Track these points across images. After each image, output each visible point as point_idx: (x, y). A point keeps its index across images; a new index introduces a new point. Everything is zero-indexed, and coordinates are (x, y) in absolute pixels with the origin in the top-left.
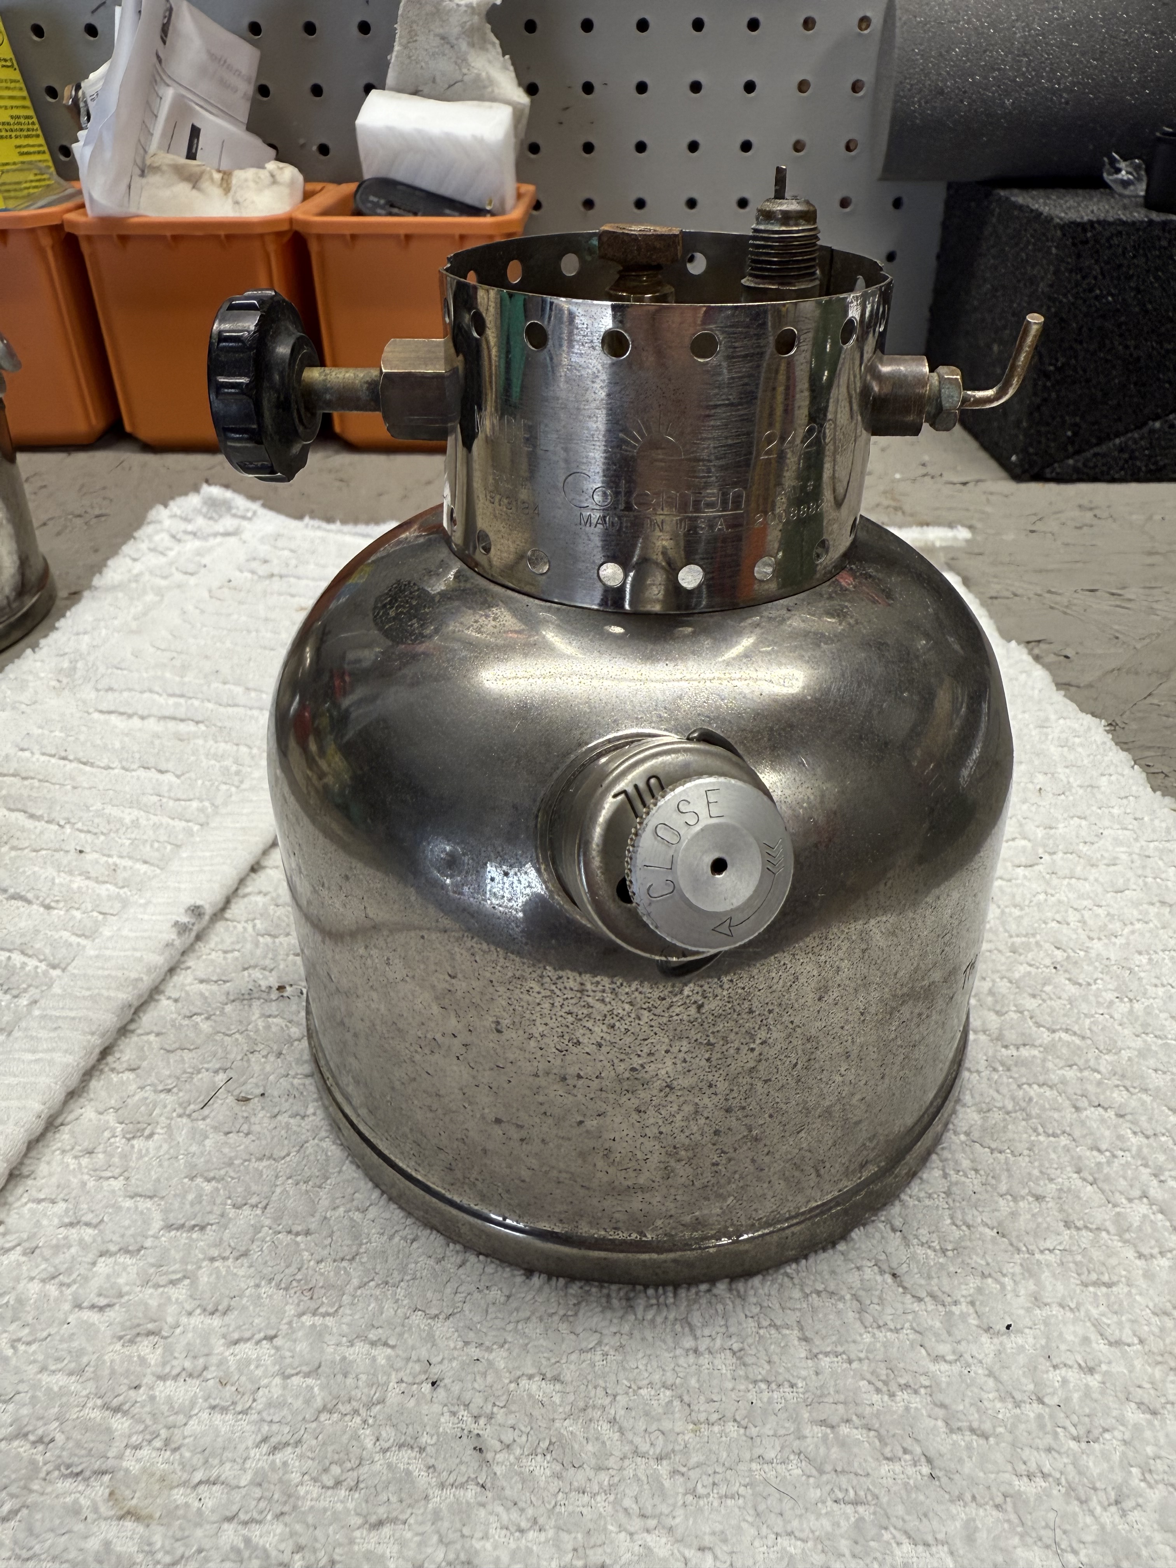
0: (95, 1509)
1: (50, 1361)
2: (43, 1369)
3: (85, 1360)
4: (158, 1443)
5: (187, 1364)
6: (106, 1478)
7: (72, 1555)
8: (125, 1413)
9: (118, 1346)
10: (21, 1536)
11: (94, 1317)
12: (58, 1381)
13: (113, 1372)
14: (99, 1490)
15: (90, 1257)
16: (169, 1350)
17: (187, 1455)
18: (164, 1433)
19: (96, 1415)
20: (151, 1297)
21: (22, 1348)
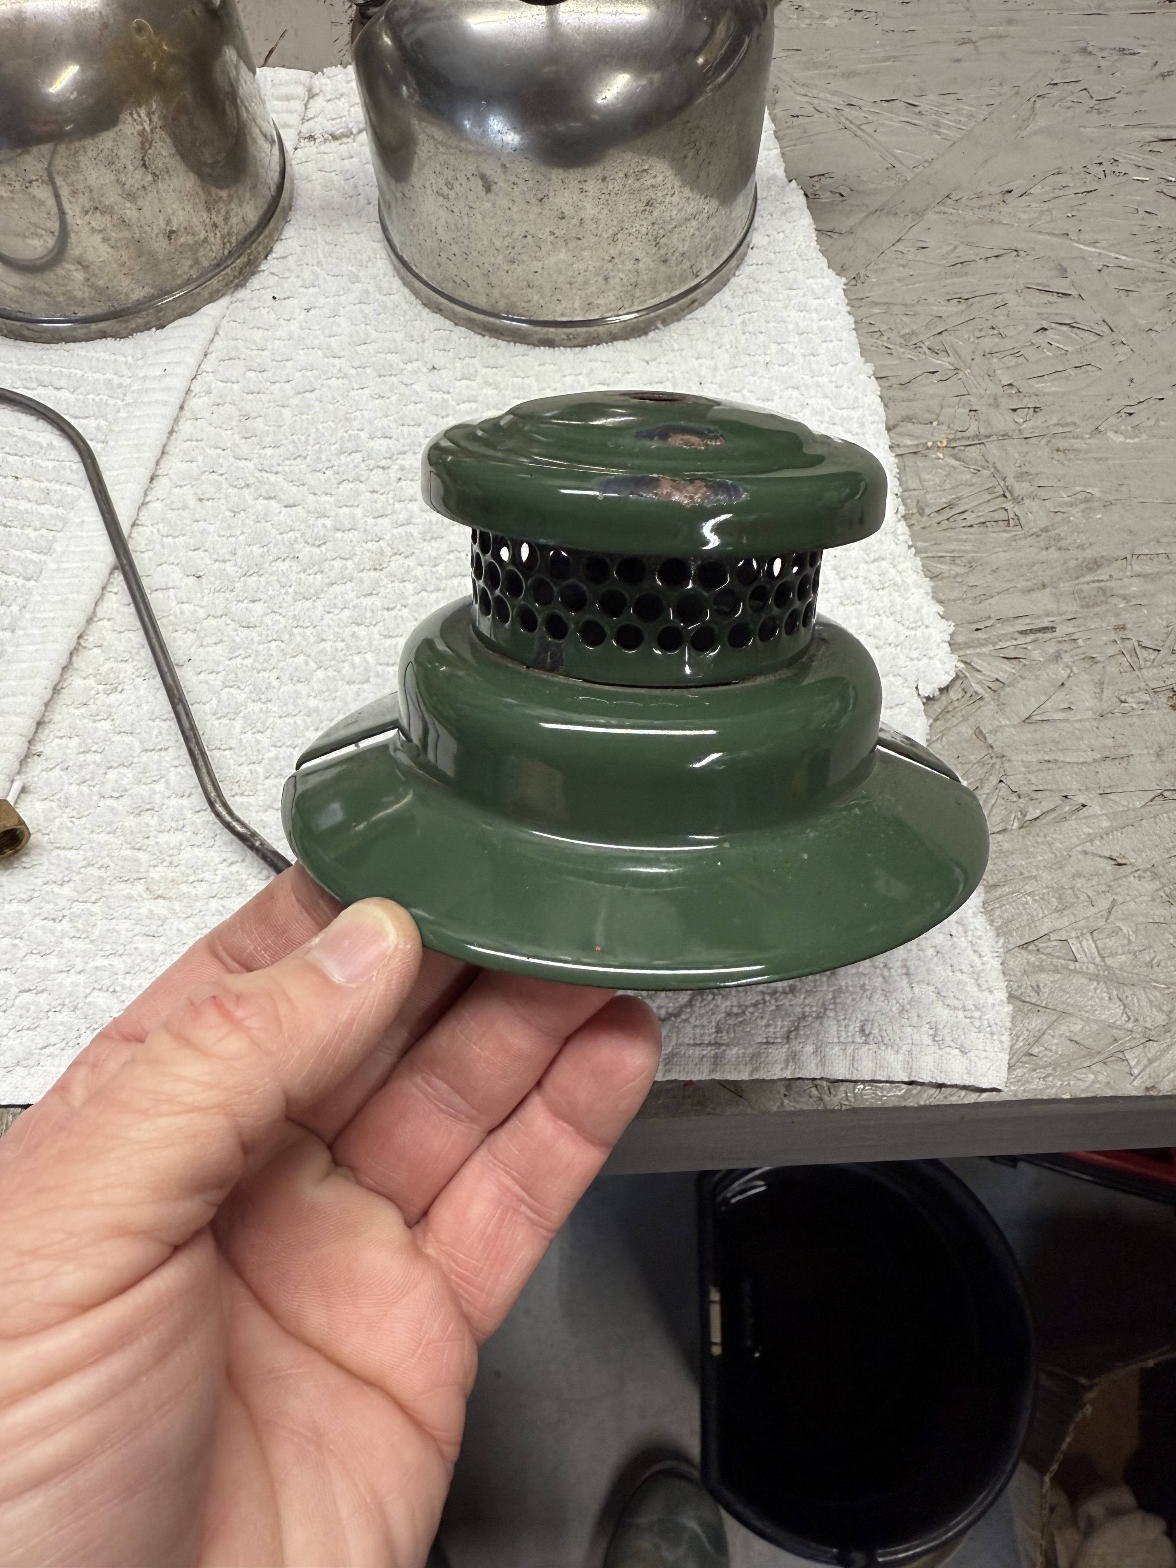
0: (141, 896)
1: (96, 829)
2: (92, 832)
3: (115, 826)
4: (166, 864)
5: (174, 824)
6: (142, 881)
7: (134, 916)
8: (145, 850)
9: (132, 817)
10: (105, 910)
11: (114, 803)
12: (103, 838)
13: (132, 833)
14: (140, 887)
15: (102, 771)
16: (161, 820)
17: (184, 869)
18: (168, 859)
19: (129, 853)
20: (144, 790)
21: (77, 821)
